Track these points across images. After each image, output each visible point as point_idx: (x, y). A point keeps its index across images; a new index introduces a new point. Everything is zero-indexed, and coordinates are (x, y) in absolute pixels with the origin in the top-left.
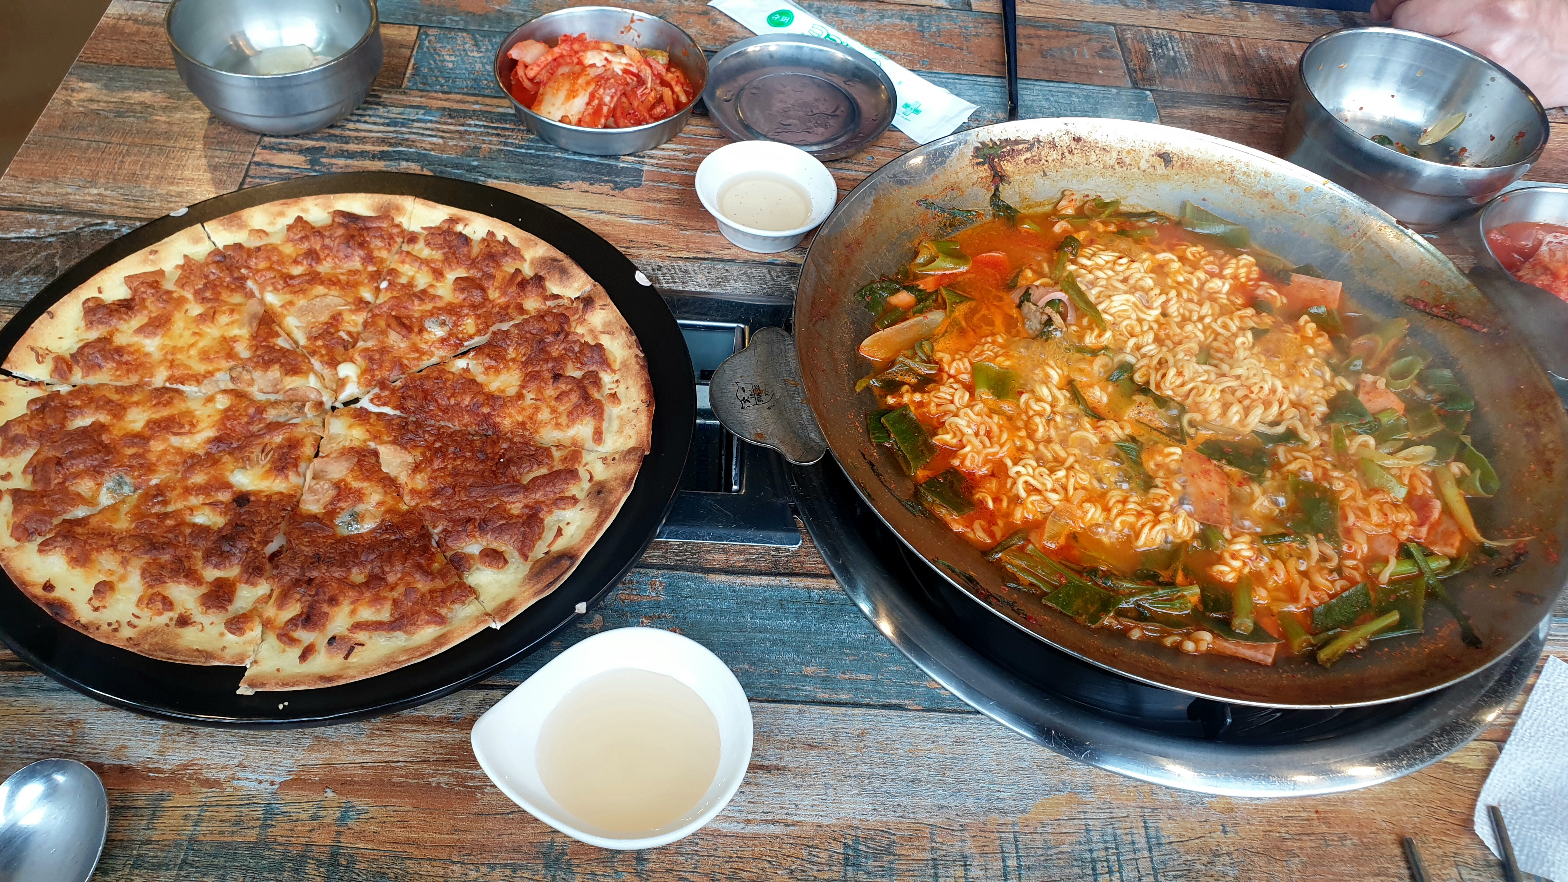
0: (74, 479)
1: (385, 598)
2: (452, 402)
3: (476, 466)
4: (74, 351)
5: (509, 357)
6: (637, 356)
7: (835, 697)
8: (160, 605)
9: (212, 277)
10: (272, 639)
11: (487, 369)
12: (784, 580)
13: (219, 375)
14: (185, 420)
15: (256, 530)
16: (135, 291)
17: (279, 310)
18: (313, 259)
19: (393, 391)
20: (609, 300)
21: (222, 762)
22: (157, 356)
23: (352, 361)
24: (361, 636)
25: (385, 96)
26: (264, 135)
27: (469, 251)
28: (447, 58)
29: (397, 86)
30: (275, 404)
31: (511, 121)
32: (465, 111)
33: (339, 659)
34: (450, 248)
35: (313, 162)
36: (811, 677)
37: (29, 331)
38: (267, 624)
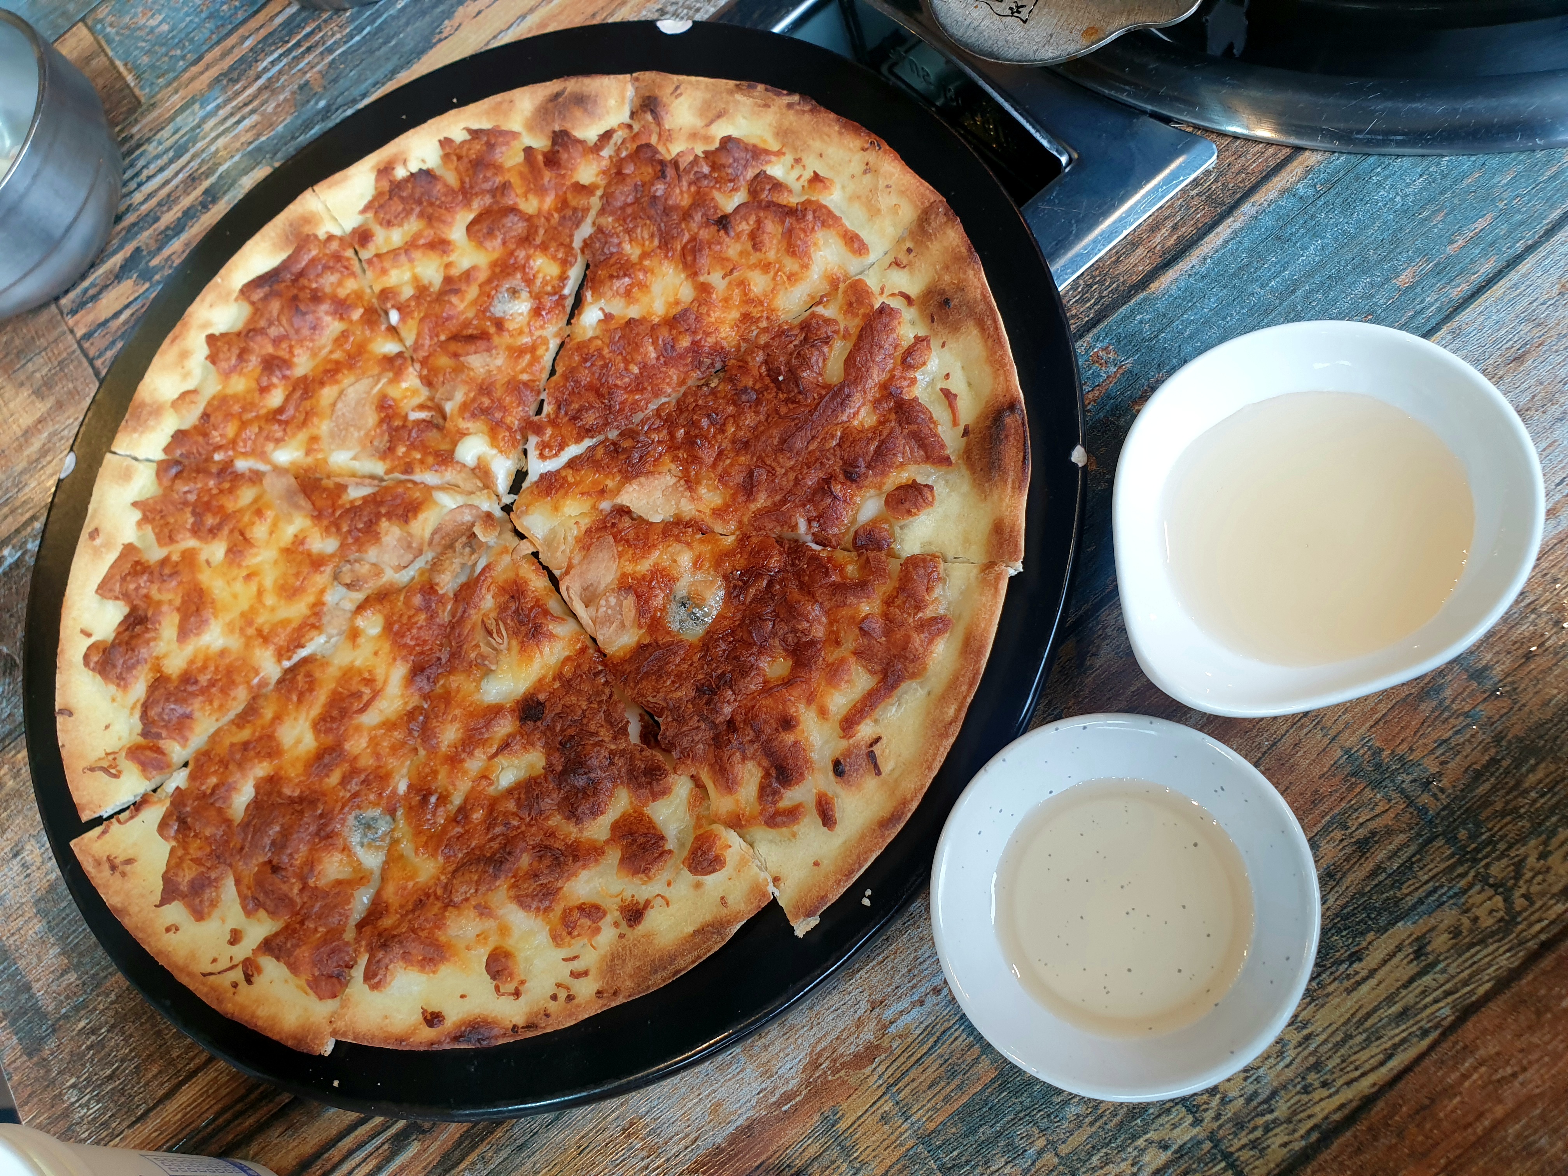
0: (312, 869)
1: (842, 661)
2: (636, 370)
3: (757, 413)
4: (139, 727)
5: (635, 258)
6: (790, 106)
7: (1476, 279)
8: (586, 922)
9: (192, 498)
10: (762, 835)
11: (628, 294)
12: (1247, 209)
13: (330, 598)
14: (355, 686)
15: (592, 728)
16: (125, 596)
17: (310, 460)
18: (280, 368)
19: (553, 422)
20: (675, 78)
21: (847, 1021)
22: (235, 643)
23: (463, 434)
24: (865, 730)
25: (135, 130)
26: (56, 299)
27: (446, 185)
28: (152, 23)
29: (135, 107)
30: (435, 566)
31: (305, 21)
32: (242, 60)
33: (871, 783)
34: (419, 202)
35: (146, 275)
36: (1417, 283)
37: (64, 753)
38: (736, 823)
